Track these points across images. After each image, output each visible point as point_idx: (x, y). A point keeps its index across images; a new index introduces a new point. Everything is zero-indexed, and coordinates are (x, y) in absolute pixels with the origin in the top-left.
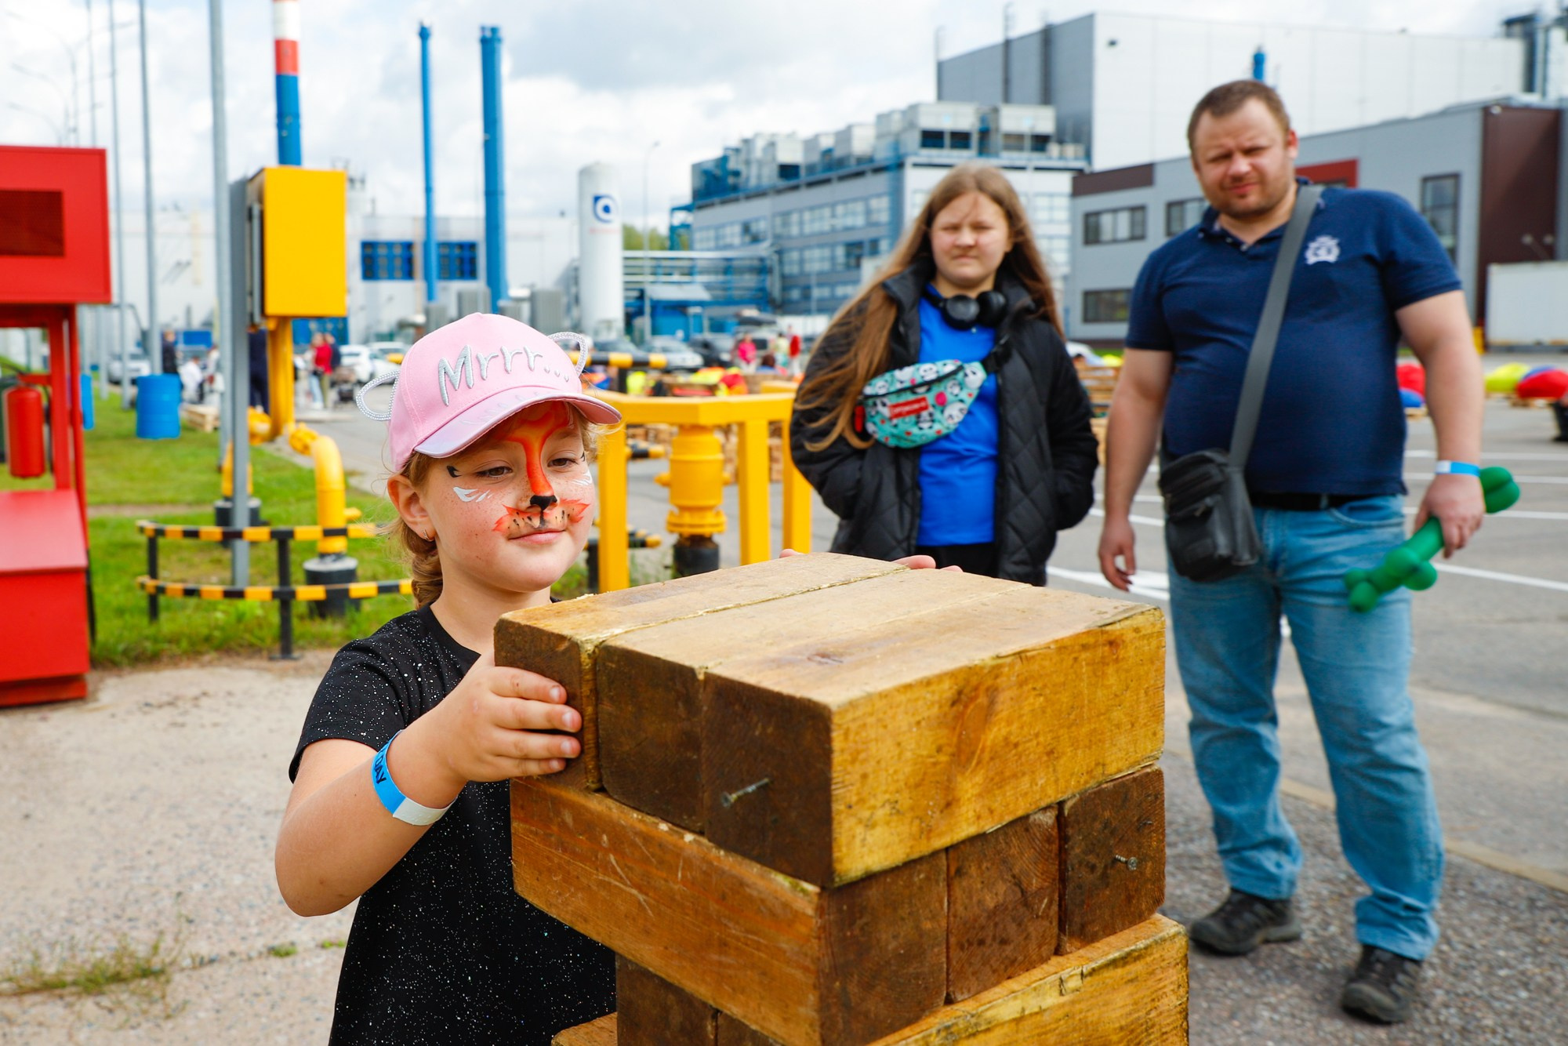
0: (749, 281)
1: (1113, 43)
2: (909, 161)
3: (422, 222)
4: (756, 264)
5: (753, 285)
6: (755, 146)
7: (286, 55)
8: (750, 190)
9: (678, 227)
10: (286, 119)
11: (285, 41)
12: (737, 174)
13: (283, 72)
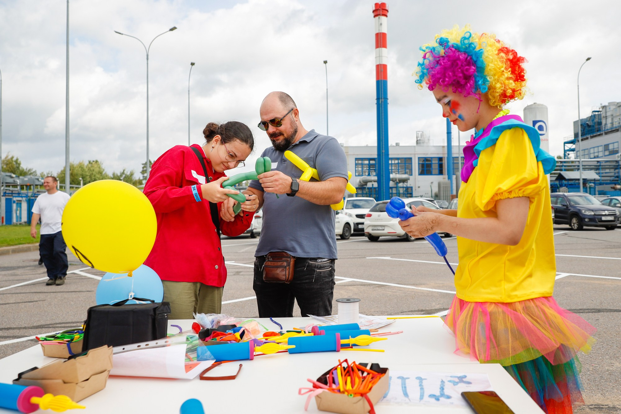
0: (611, 172)
3: (446, 148)
4: (614, 164)
5: (612, 174)
6: (610, 108)
7: (381, 71)
8: (607, 130)
9: (568, 150)
10: (380, 100)
11: (381, 65)
12: (600, 123)
13: (380, 79)
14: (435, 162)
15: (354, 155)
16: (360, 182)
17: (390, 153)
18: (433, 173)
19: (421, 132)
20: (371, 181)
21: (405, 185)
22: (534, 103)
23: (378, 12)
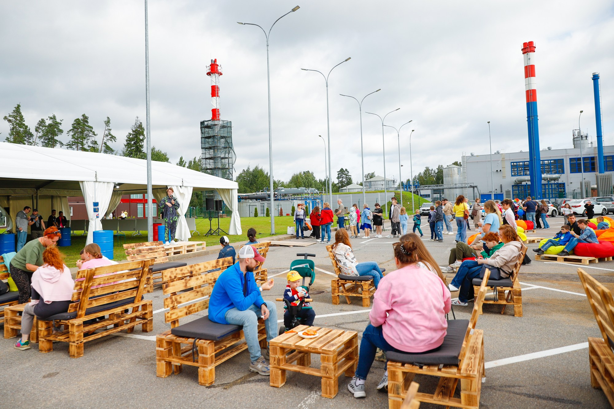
3: (597, 149)
7: (531, 95)
10: (531, 118)
11: (530, 90)
13: (530, 102)
15: (509, 159)
16: (516, 181)
17: (541, 156)
19: (578, 131)
20: (525, 181)
21: (557, 182)
23: (527, 50)
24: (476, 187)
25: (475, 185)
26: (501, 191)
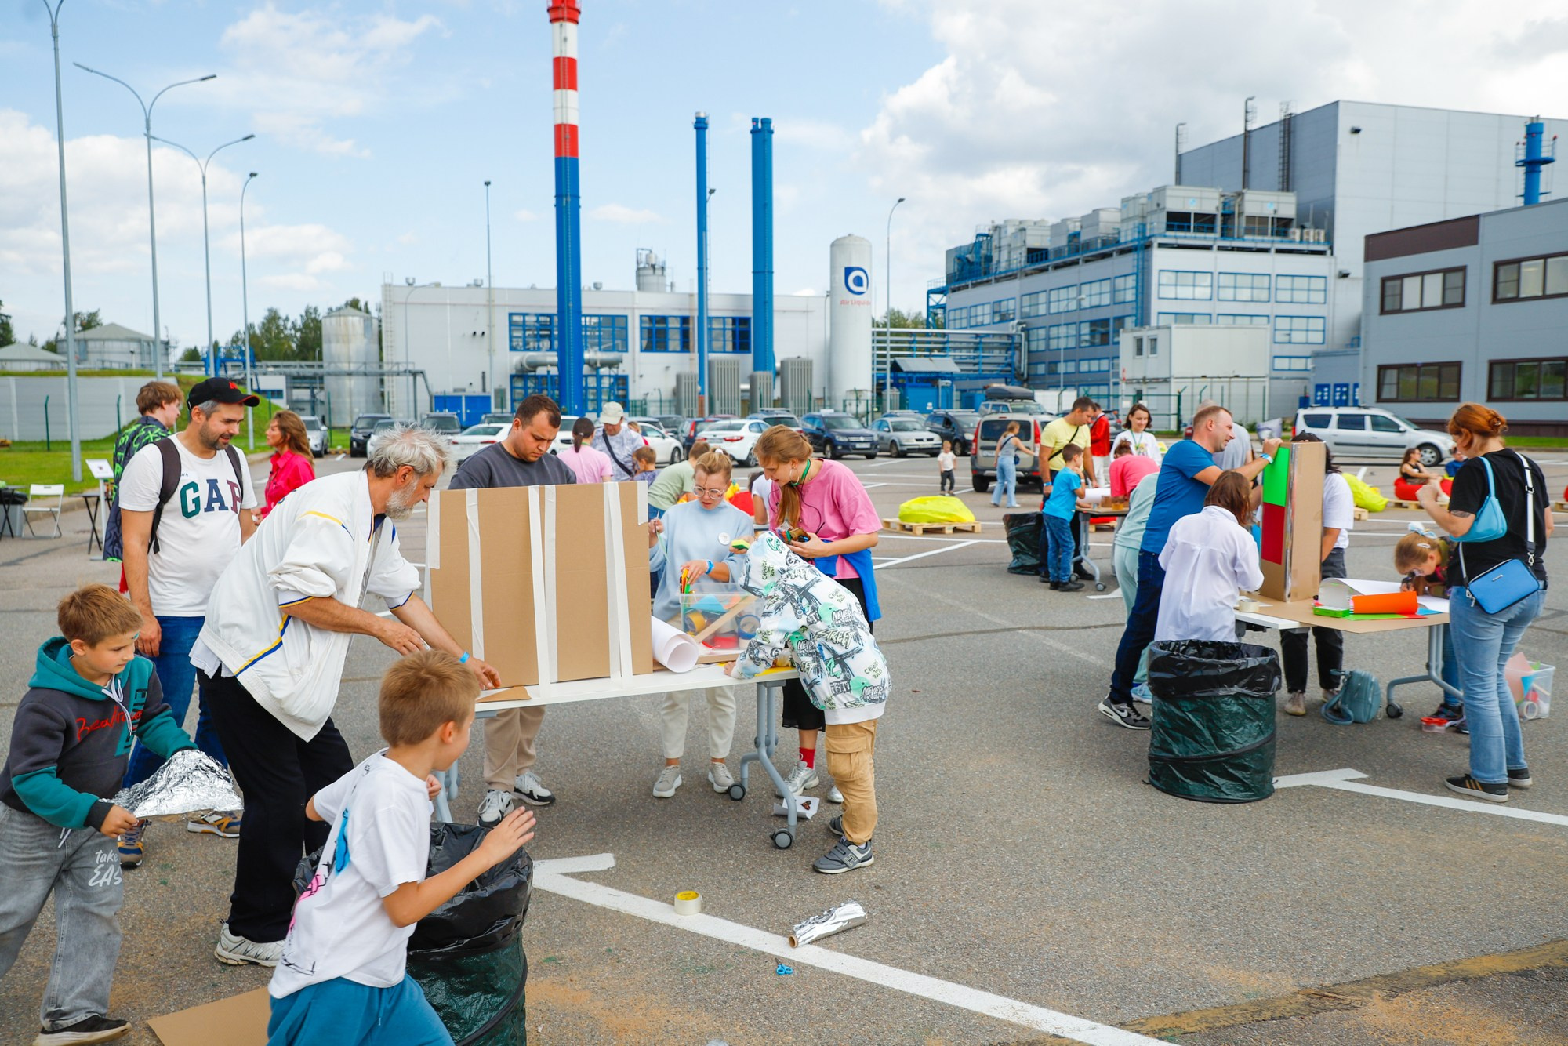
0: (999, 356)
1: (1356, 131)
2: (1156, 241)
3: (696, 298)
4: (1005, 340)
5: (1002, 360)
6: (1006, 232)
7: (566, 139)
8: (1000, 273)
9: (934, 307)
10: (564, 199)
11: (565, 125)
12: (989, 259)
13: (563, 156)
14: (674, 324)
15: (505, 306)
16: (522, 365)
17: (584, 303)
18: (670, 349)
19: (648, 252)
20: (545, 365)
21: (614, 372)
22: (850, 235)
23: (560, 14)
24: (422, 373)
25: (418, 368)
26: (484, 390)
